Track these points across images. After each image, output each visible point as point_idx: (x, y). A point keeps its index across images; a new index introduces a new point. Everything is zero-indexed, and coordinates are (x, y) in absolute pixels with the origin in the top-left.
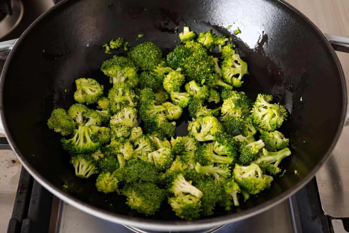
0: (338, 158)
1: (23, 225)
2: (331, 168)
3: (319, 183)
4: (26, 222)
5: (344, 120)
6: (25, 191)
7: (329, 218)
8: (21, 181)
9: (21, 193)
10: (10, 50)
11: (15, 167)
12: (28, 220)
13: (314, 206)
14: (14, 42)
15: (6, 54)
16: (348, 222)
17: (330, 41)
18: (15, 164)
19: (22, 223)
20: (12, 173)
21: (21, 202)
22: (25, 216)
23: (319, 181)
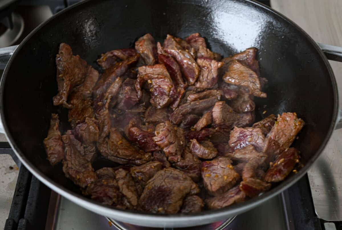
0: (331, 165)
1: (19, 224)
2: (324, 174)
3: (313, 189)
4: (23, 222)
5: (335, 122)
6: (22, 194)
7: (322, 222)
8: (18, 184)
9: (17, 195)
10: (11, 56)
11: (13, 173)
12: (24, 220)
13: (307, 210)
14: (15, 48)
15: (7, 60)
16: (341, 225)
17: (323, 50)
18: (13, 170)
19: (18, 223)
20: (10, 179)
21: (18, 204)
22: (22, 216)
23: (313, 186)
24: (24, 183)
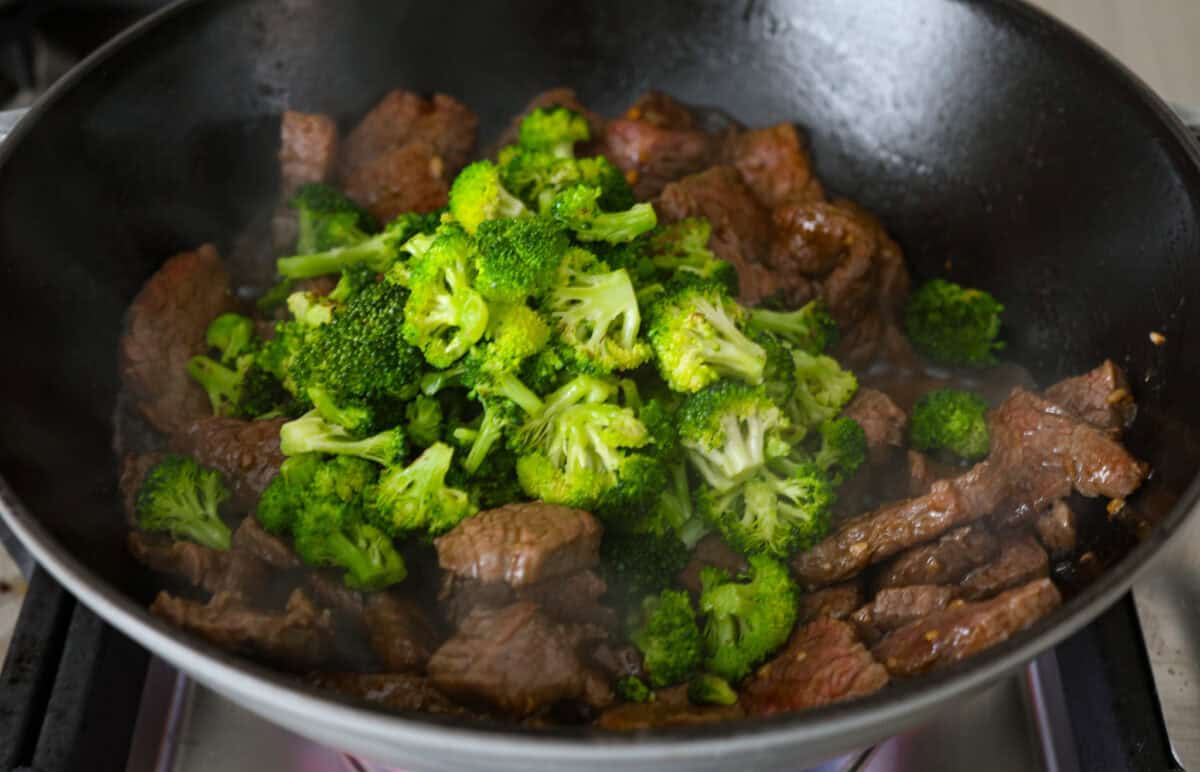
3: (1158, 662)
8: (19, 638)
9: (12, 682)
11: (8, 606)
18: (8, 596)
23: (1159, 653)
24: (43, 633)
